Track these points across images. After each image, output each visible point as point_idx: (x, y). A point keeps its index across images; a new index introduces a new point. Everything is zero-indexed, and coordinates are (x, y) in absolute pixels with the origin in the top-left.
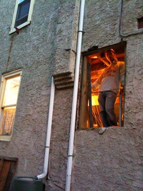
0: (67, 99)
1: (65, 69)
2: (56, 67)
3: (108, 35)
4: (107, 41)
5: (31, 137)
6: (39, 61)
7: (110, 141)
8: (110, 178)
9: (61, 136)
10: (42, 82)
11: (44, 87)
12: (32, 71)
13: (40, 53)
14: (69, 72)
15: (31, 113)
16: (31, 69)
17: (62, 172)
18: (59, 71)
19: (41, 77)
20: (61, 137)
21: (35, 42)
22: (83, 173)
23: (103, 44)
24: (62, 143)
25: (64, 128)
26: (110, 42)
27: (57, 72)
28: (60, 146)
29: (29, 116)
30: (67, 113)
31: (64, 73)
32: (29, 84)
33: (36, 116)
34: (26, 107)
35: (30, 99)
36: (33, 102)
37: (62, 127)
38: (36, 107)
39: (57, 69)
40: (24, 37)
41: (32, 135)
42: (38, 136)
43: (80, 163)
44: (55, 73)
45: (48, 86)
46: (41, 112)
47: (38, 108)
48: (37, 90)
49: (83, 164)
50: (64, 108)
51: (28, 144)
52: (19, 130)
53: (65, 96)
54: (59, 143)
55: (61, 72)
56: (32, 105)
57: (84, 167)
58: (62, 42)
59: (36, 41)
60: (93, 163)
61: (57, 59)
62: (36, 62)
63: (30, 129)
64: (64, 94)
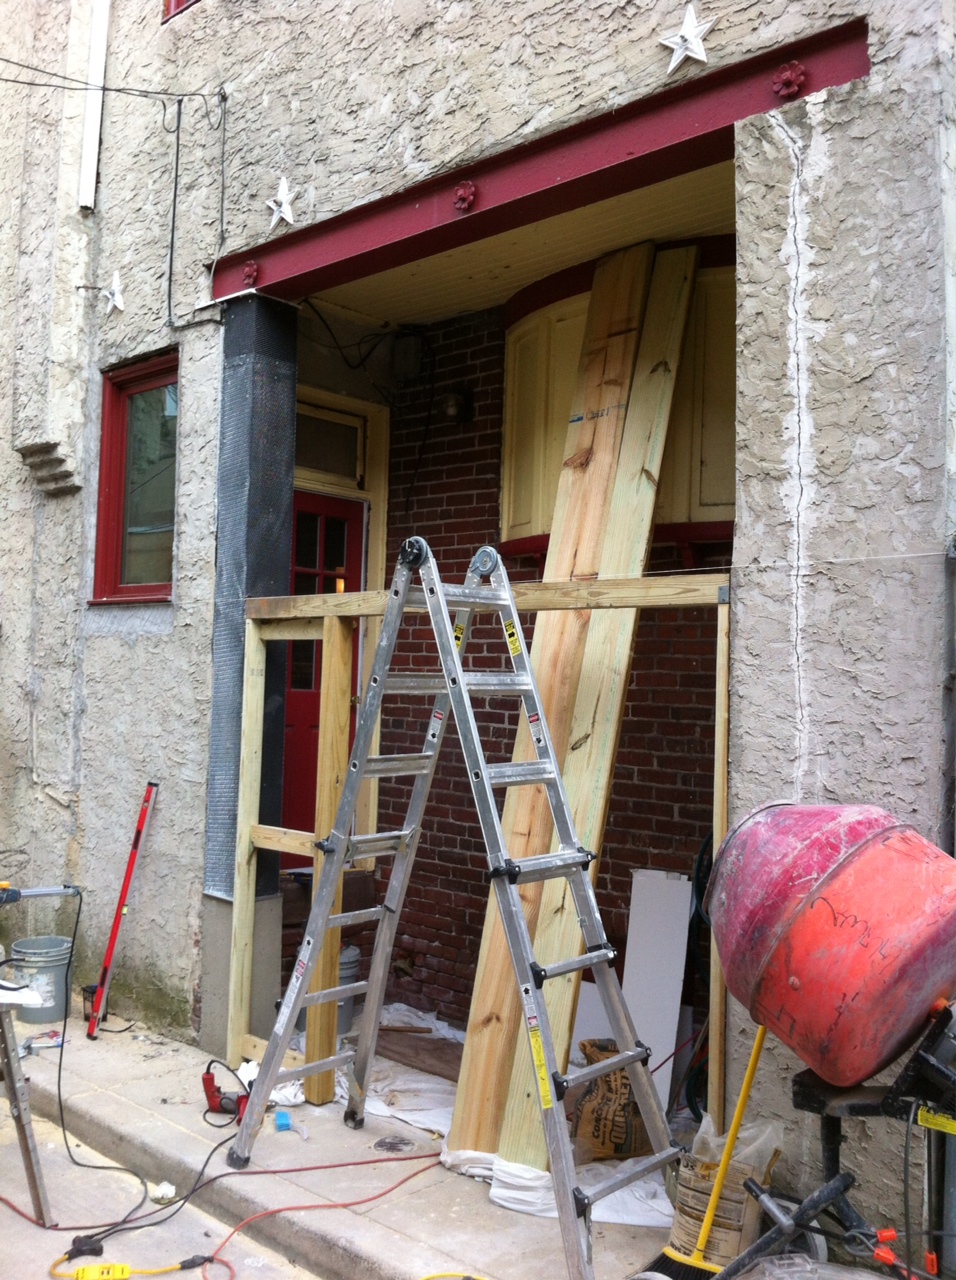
0: (65, 529)
2: (20, 419)
3: (146, 311)
4: (143, 334)
9: (56, 652)
11: (14, 481)
14: (48, 443)
18: (27, 437)
20: (54, 655)
23: (135, 344)
24: (57, 673)
25: (62, 624)
26: (149, 339)
27: (23, 439)
28: (54, 682)
30: (65, 577)
31: (36, 443)
37: (56, 623)
39: (22, 427)
43: (94, 727)
44: (20, 443)
45: (23, 480)
46: (10, 574)
50: (61, 560)
53: (62, 518)
55: (30, 442)
57: (101, 738)
58: (30, 327)
61: (21, 390)
64: (58, 512)
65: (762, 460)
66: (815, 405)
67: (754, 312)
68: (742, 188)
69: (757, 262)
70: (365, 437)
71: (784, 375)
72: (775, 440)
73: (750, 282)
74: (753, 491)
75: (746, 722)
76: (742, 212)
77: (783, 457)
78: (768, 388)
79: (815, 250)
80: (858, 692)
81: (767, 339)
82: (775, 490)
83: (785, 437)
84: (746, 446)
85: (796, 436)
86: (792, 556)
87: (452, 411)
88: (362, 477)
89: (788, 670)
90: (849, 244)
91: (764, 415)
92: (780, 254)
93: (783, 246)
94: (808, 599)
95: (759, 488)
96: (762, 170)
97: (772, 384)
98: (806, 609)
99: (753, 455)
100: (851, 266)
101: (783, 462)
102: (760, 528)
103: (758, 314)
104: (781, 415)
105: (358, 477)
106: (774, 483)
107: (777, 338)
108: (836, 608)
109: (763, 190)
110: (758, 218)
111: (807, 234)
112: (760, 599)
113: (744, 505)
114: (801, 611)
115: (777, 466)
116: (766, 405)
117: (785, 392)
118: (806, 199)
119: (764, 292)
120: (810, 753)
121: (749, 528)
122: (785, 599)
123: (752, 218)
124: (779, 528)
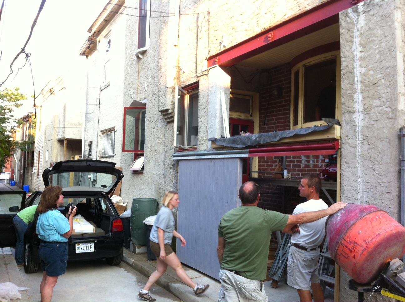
2: (160, 103)
4: (190, 79)
5: (155, 166)
10: (158, 114)
11: (159, 119)
12: (152, 103)
14: (167, 109)
15: (153, 144)
21: (153, 71)
23: (188, 81)
26: (192, 80)
29: (153, 147)
33: (156, 148)
34: (151, 139)
35: (152, 130)
36: (154, 134)
39: (160, 105)
41: (155, 164)
46: (159, 144)
47: (157, 140)
48: (156, 122)
51: (154, 172)
52: (148, 160)
53: (171, 129)
54: (169, 170)
55: (162, 109)
56: (154, 137)
62: (154, 93)
63: (154, 159)
64: (170, 127)
65: (348, 107)
66: (362, 91)
67: (345, 66)
68: (342, 31)
69: (346, 52)
70: (252, 102)
71: (354, 83)
72: (352, 102)
73: (344, 57)
74: (346, 116)
75: (345, 183)
76: (342, 38)
77: (354, 106)
78: (350, 87)
79: (361, 48)
80: (375, 173)
81: (349, 73)
82: (352, 116)
83: (355, 101)
84: (344, 104)
85: (357, 100)
86: (357, 135)
87: (276, 93)
88: (252, 114)
89: (356, 167)
90: (371, 45)
91: (349, 95)
92: (352, 49)
93: (353, 47)
94: (361, 147)
95: (348, 115)
96: (347, 25)
97: (351, 86)
98: (361, 150)
99: (346, 106)
100: (371, 52)
101: (354, 108)
102: (348, 127)
103: (347, 66)
104: (353, 95)
105: (250, 113)
106: (352, 114)
107: (352, 73)
108: (369, 149)
109: (347, 31)
110: (346, 39)
111: (359, 43)
112: (348, 147)
113: (344, 120)
114: (360, 150)
115: (352, 109)
116: (349, 92)
117: (354, 88)
118: (358, 33)
119: (348, 60)
120: (362, 191)
121: (346, 127)
122: (355, 147)
123: (344, 39)
124: (353, 127)
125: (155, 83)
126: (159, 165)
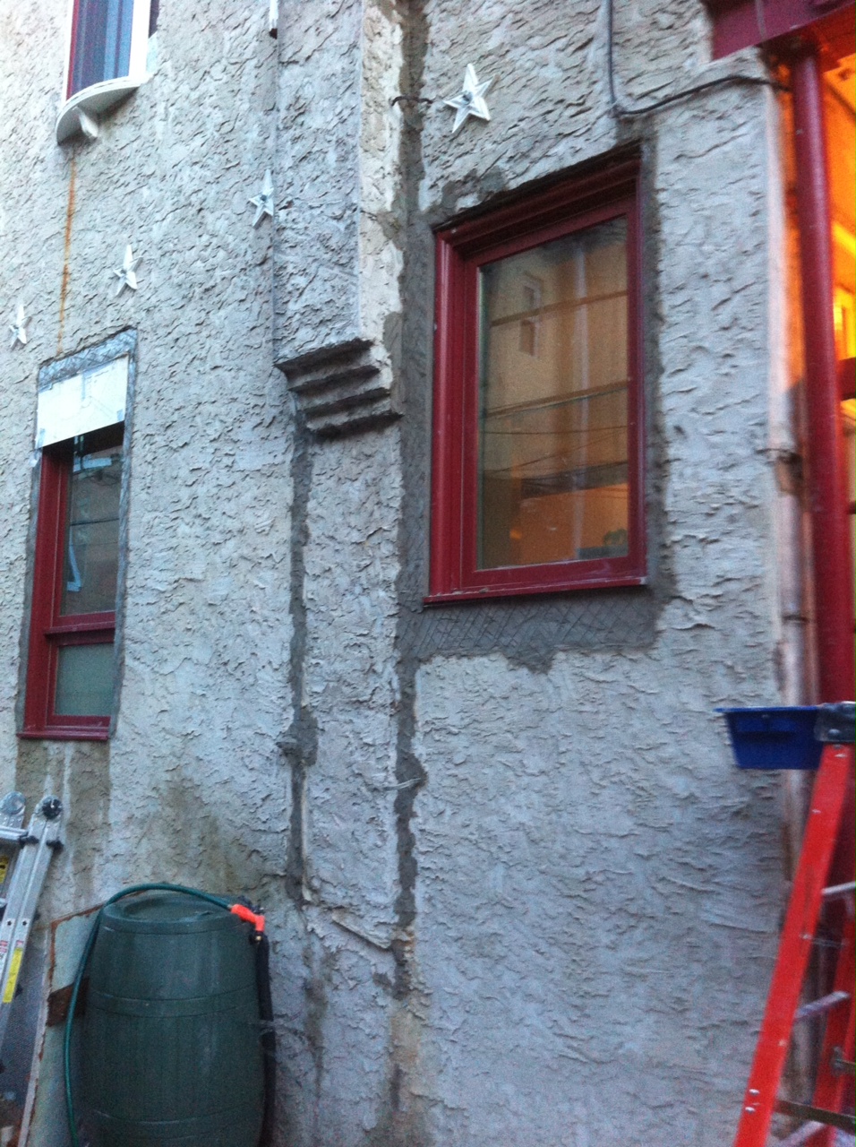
0: (363, 487)
1: (338, 325)
2: (289, 314)
3: (550, 107)
5: (208, 694)
6: (213, 287)
7: (586, 698)
8: (593, 886)
9: (349, 685)
10: (234, 400)
11: (248, 425)
12: (181, 343)
13: (215, 241)
14: (357, 340)
15: (196, 570)
16: (174, 335)
17: (367, 861)
18: (308, 340)
19: (227, 373)
20: (347, 690)
21: (186, 179)
22: (462, 861)
24: (355, 720)
25: (362, 639)
27: (296, 343)
28: (347, 734)
29: (191, 586)
30: (368, 562)
31: (330, 345)
32: (175, 417)
33: (219, 587)
34: (174, 542)
35: (185, 494)
36: (202, 510)
37: (349, 638)
38: (217, 538)
39: (295, 325)
40: (127, 151)
41: (211, 681)
42: (237, 685)
43: (449, 812)
44: (288, 352)
45: (268, 420)
46: (244, 566)
47: (231, 544)
48: (216, 445)
49: (460, 820)
50: (356, 536)
51: (198, 731)
52: (149, 658)
53: (355, 470)
54: (342, 717)
55: (315, 345)
56: (198, 530)
57: (465, 832)
58: (308, 168)
59: (188, 172)
60: (509, 809)
61: (290, 269)
62: (198, 290)
63: (201, 654)
64: (346, 462)
125: (205, 238)
126: (244, 690)
